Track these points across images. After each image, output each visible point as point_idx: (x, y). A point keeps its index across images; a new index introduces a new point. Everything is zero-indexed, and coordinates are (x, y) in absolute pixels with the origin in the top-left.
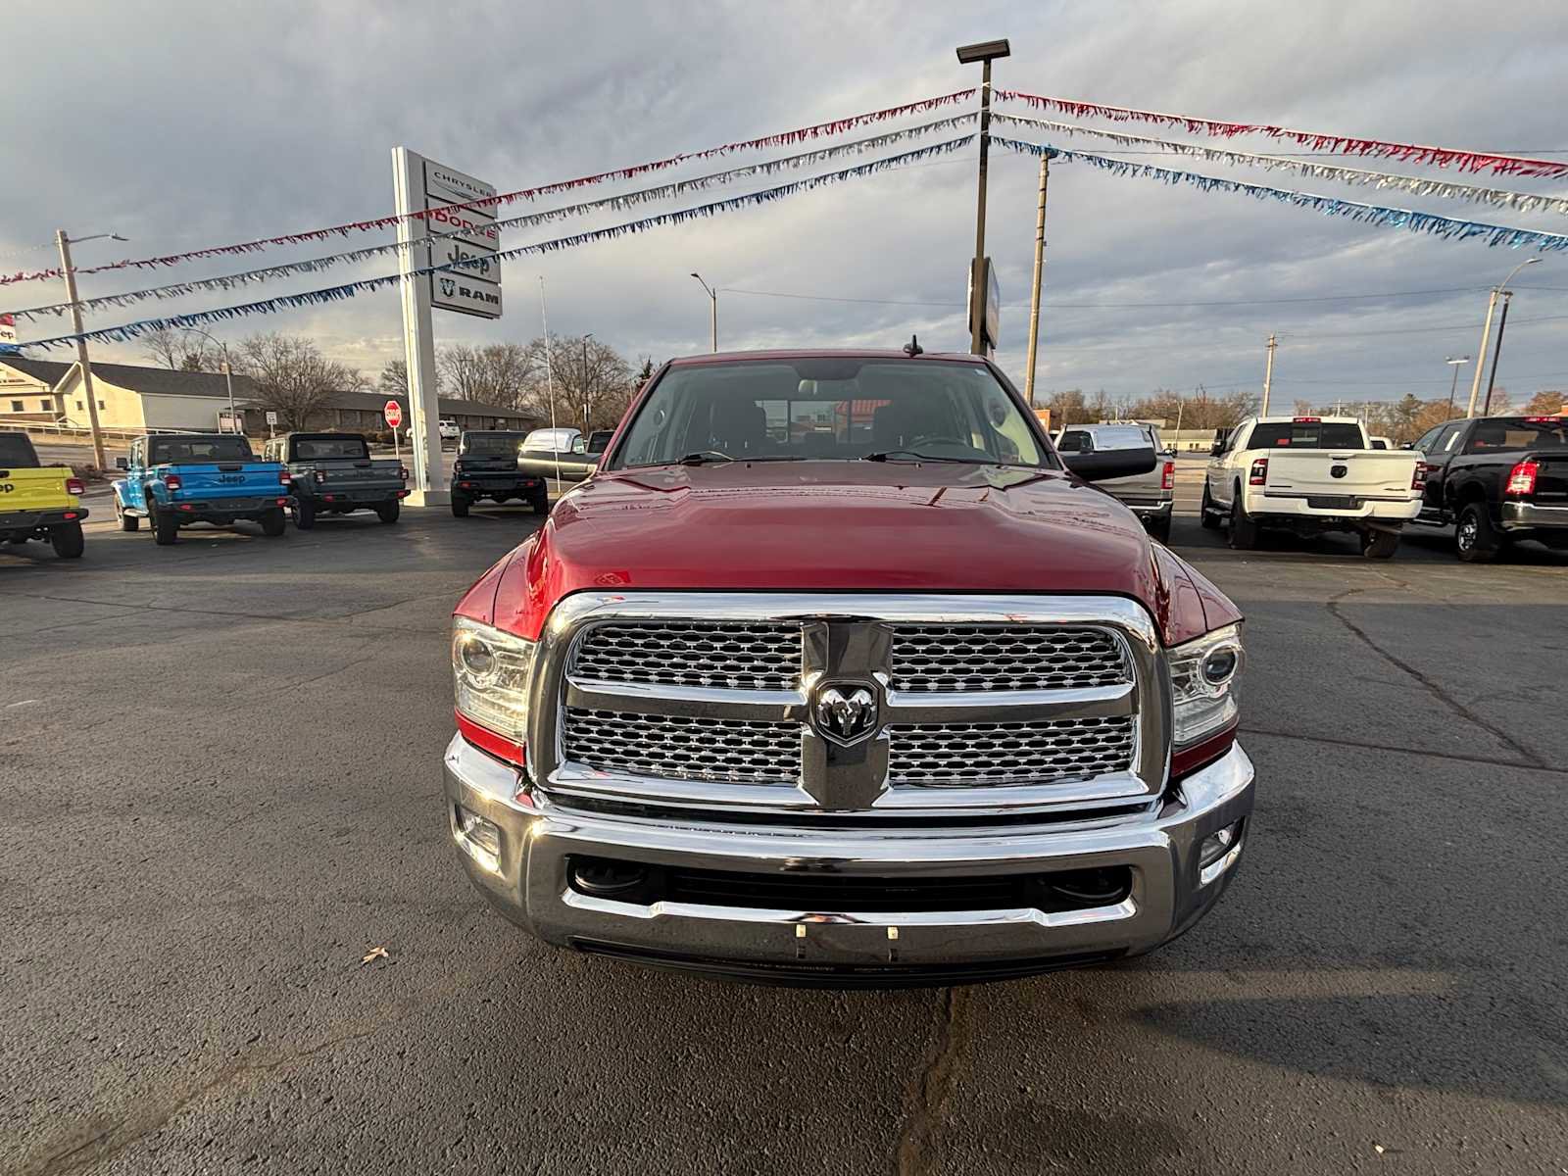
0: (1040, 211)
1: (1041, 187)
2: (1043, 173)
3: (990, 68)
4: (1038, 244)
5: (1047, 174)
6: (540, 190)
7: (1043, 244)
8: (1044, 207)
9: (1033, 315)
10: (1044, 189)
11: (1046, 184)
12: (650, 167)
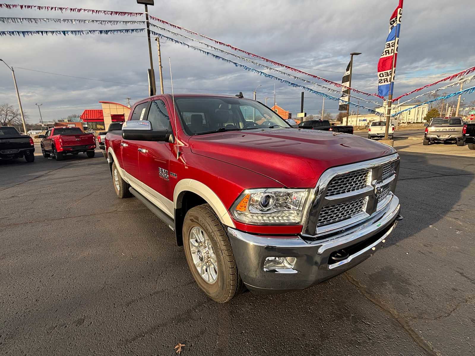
0: (159, 57)
1: (158, 49)
2: (158, 45)
3: (147, 7)
4: (160, 67)
5: (160, 46)
6: (25, 6)
7: (162, 67)
8: (160, 56)
9: (162, 89)
10: (159, 50)
11: (160, 49)
12: (44, 8)
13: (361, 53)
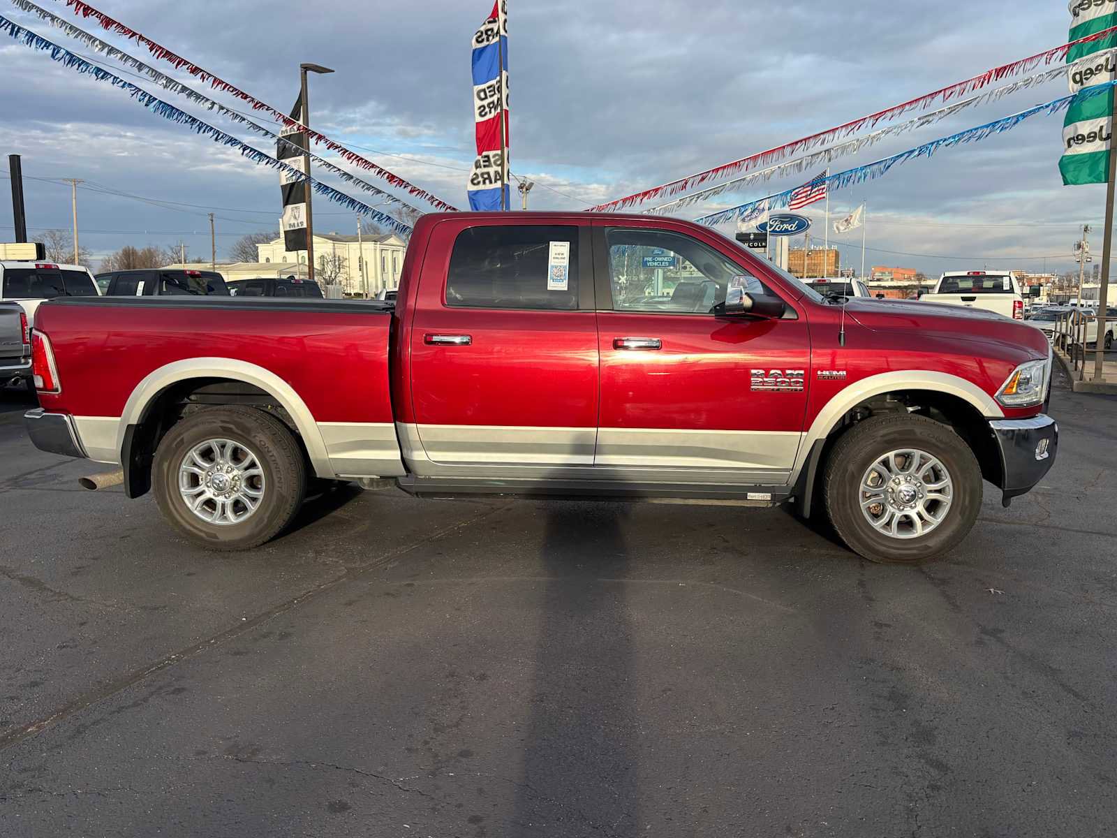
13: (333, 71)
